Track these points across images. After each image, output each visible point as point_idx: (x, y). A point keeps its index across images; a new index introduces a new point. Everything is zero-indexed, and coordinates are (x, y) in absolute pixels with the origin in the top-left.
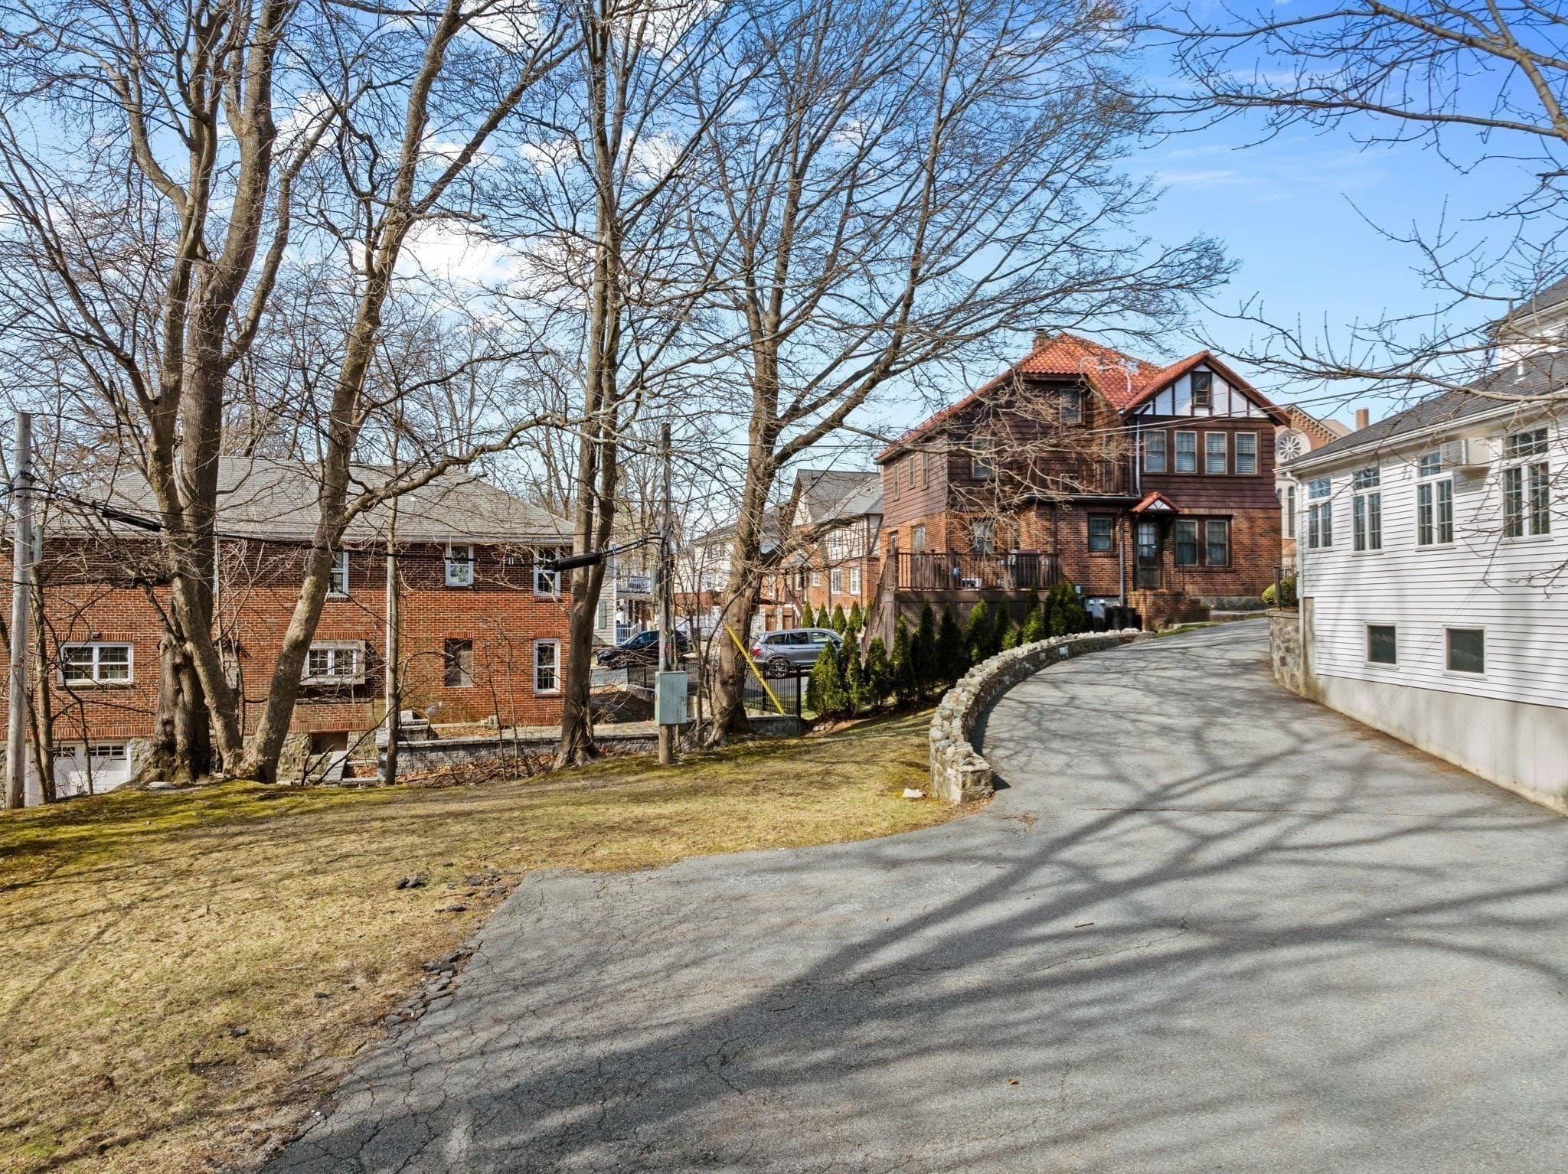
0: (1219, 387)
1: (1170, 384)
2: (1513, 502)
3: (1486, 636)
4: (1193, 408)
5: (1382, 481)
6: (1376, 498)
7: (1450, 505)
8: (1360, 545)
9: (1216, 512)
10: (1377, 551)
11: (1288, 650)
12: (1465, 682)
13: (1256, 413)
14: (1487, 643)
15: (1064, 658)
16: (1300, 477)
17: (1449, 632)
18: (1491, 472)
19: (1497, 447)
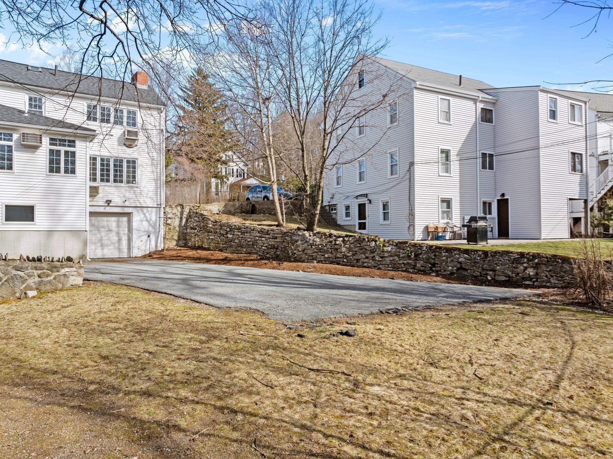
12: (18, 226)
17: (6, 206)
18: (40, 148)
19: (46, 140)
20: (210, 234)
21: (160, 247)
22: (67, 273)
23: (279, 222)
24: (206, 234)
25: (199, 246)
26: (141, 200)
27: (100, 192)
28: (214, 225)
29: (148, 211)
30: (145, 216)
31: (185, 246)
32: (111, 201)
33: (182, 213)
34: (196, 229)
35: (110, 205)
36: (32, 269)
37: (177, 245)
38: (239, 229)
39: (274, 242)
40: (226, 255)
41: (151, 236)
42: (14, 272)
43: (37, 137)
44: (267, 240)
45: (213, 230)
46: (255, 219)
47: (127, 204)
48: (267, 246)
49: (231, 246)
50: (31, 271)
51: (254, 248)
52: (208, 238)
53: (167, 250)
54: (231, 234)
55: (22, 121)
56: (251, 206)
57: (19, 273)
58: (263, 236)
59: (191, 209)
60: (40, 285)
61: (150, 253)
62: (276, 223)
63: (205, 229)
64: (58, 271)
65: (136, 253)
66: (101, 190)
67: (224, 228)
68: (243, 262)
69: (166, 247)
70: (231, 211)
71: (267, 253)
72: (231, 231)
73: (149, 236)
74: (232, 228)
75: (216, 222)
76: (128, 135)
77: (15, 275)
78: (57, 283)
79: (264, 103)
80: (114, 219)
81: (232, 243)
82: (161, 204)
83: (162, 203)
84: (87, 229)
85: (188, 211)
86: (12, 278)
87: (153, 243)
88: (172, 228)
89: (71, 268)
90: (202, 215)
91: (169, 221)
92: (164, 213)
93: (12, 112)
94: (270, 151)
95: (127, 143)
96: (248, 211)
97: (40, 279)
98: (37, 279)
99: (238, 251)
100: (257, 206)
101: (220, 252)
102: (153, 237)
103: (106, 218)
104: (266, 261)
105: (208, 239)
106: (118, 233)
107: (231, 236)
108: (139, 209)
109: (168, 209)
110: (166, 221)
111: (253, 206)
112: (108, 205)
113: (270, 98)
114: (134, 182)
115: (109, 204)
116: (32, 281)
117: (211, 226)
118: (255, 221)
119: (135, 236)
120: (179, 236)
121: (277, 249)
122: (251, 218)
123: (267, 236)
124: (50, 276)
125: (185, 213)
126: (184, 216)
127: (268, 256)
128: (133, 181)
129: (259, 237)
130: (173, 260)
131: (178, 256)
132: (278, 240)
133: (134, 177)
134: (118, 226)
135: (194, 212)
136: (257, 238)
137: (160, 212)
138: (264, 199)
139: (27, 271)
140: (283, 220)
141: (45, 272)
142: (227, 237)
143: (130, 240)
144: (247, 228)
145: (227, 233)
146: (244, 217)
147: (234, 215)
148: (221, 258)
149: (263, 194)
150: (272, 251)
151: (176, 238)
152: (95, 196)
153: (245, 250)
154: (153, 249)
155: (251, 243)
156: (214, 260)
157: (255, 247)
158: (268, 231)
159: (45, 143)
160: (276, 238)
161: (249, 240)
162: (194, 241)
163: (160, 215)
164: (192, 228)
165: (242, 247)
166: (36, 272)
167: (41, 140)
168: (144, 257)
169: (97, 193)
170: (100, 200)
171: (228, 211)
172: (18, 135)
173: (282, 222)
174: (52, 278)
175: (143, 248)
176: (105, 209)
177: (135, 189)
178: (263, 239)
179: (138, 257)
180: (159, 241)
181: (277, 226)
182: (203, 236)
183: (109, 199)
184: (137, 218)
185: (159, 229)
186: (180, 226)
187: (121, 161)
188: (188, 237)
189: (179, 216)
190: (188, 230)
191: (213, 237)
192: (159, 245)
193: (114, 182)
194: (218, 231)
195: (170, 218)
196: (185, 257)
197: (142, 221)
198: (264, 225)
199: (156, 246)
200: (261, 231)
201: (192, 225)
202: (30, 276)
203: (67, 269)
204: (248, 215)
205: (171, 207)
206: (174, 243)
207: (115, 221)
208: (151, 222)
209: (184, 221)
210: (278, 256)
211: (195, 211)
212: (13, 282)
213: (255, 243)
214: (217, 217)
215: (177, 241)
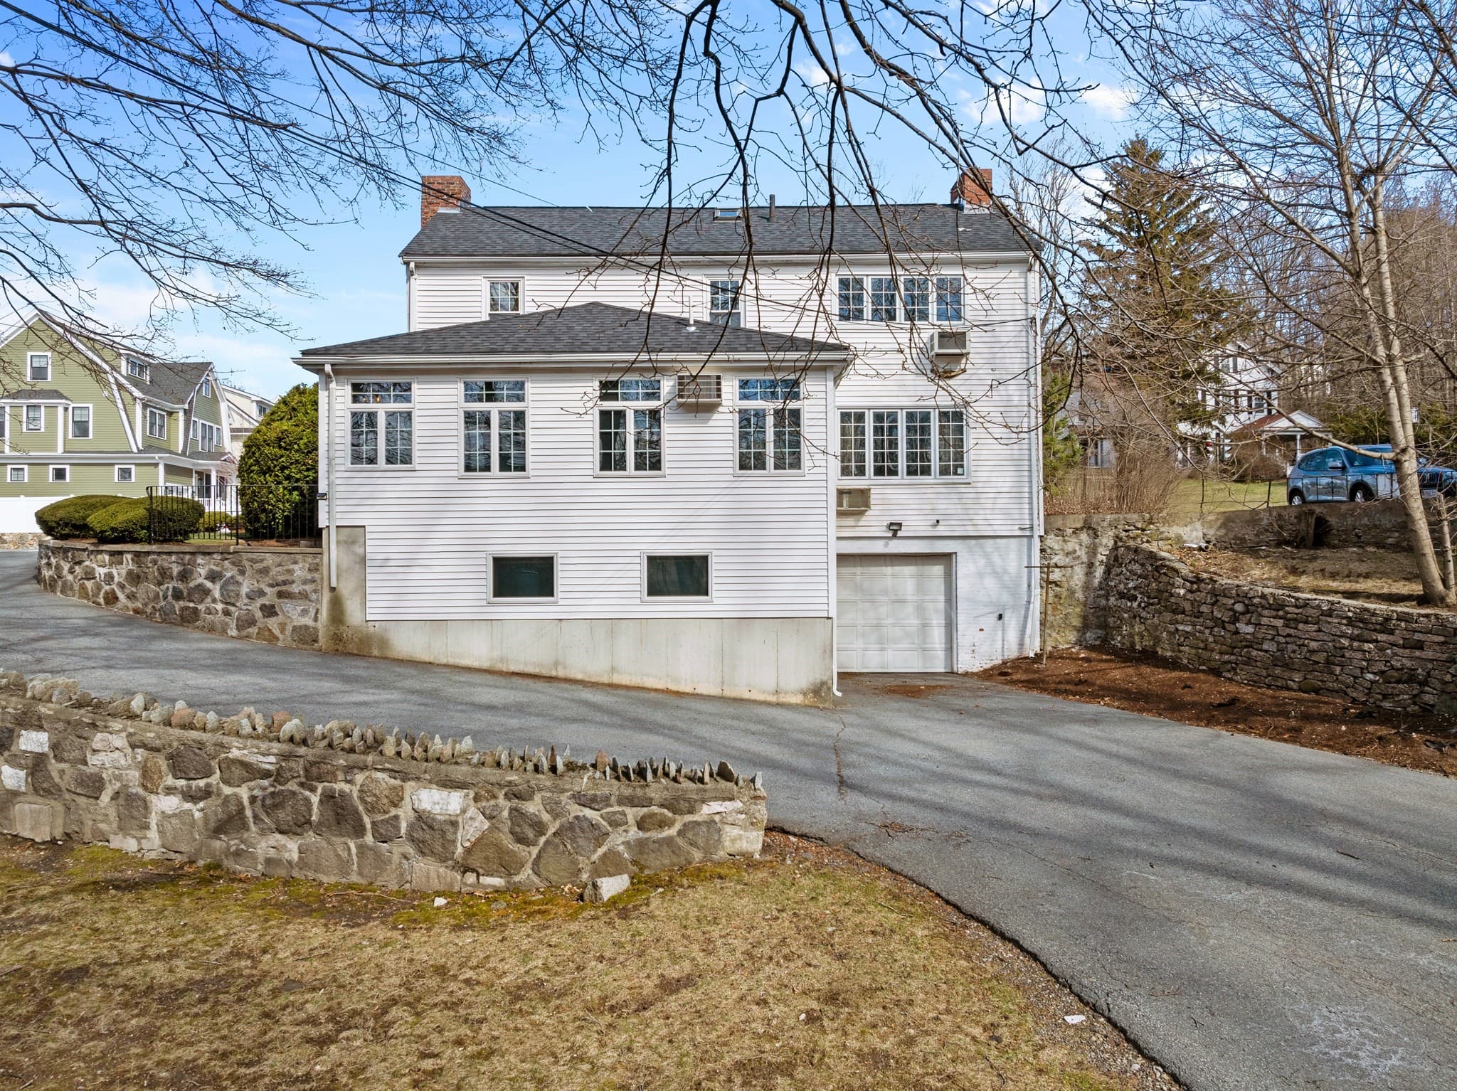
2: (750, 439)
3: (713, 561)
5: (528, 398)
6: (514, 418)
7: (656, 434)
8: (476, 464)
10: (512, 474)
11: (283, 594)
12: (677, 606)
14: (713, 567)
16: (335, 373)
17: (651, 560)
18: (720, 409)
19: (730, 388)
20: (1180, 617)
21: (1033, 647)
22: (717, 818)
23: (1427, 585)
24: (1168, 616)
25: (1144, 651)
26: (979, 519)
27: (872, 502)
28: (1191, 591)
29: (998, 549)
30: (990, 563)
31: (1103, 646)
32: (900, 525)
33: (1092, 551)
34: (1135, 598)
35: (900, 534)
36: (620, 803)
37: (1079, 642)
38: (1278, 606)
39: (1411, 658)
40: (1234, 689)
41: (1006, 617)
42: (576, 810)
43: (709, 384)
44: (1382, 650)
45: (1187, 606)
46: (1329, 568)
47: (942, 530)
48: (1382, 673)
49: (1250, 661)
50: (617, 808)
51: (1331, 673)
52: (1172, 628)
53: (1051, 656)
54: (1249, 623)
55: (679, 346)
56: (1312, 521)
57: (588, 813)
58: (1366, 634)
59: (1117, 538)
60: (641, 853)
61: (1004, 663)
62: (1417, 588)
63: (1162, 600)
64: (691, 812)
65: (968, 662)
66: (874, 499)
67: (1225, 600)
68: (1293, 723)
69: (1049, 649)
70: (1243, 540)
71: (1385, 697)
72: (1247, 612)
73: (1000, 617)
74: (1251, 606)
75: (1199, 580)
76: (940, 347)
77: (577, 817)
78: (690, 848)
79: (1359, 187)
80: (908, 570)
81: (1254, 653)
82: (1032, 528)
83: (1036, 522)
84: (833, 614)
85: (1111, 543)
86: (571, 827)
87: (1012, 636)
88: (1064, 593)
89: (727, 803)
90: (1152, 556)
91: (1056, 575)
92: (1042, 551)
93: (664, 328)
94: (1388, 346)
95: (941, 366)
96: (1303, 539)
97: (641, 834)
98: (634, 833)
99: (1276, 678)
100: (1333, 520)
101: (1212, 679)
102: (1012, 622)
103: (889, 569)
104: (1383, 731)
105: (1171, 634)
106: (920, 610)
107: (1250, 629)
108: (973, 542)
109: (1052, 541)
110: (1048, 574)
111: (1321, 521)
112: (895, 535)
113: (1380, 167)
114: (960, 471)
115: (895, 532)
116: (621, 840)
117: (1182, 592)
118: (1333, 576)
119: (962, 619)
120: (1085, 618)
121: (1424, 683)
122: (1317, 565)
123: (1381, 637)
124: (670, 824)
125: (1101, 550)
126: (1100, 557)
127: (1387, 705)
128: (956, 467)
129: (1352, 638)
130: (1067, 692)
131: (1081, 682)
132: (1428, 654)
133: (959, 457)
134: (920, 589)
135: (1128, 548)
136: (1346, 642)
137: (1030, 549)
138: (1352, 497)
139: (609, 809)
140: (1445, 581)
141: (654, 815)
142: (1237, 632)
143: (950, 627)
144: (1306, 605)
145: (1235, 619)
146: (1291, 563)
147: (1253, 552)
148: (1217, 700)
149: (1352, 477)
150: (1405, 693)
151: (1076, 622)
152: (862, 513)
153: (1297, 677)
154: (1013, 653)
155: (1321, 657)
156: (1194, 705)
157: (1338, 670)
158: (1388, 619)
159: (730, 396)
160: (1420, 646)
161: (1314, 645)
162: (1130, 633)
163: (1030, 557)
164: (1122, 596)
165: (1288, 666)
166: (632, 813)
167: (719, 390)
168: (987, 674)
169: (867, 505)
170: (874, 521)
171: (1236, 538)
172: (672, 383)
173: (1440, 586)
174: (673, 832)
175: (983, 649)
176: (886, 545)
177: (963, 489)
178: (1367, 646)
179: (973, 674)
180: (1028, 631)
181: (1423, 600)
182: (1156, 620)
183: (896, 519)
184: (966, 568)
185: (1030, 596)
186: (1087, 587)
187: (926, 417)
188: (1111, 620)
189: (1085, 558)
190: (1112, 599)
191: (1189, 629)
192: (1027, 641)
193: (909, 473)
194: (1204, 609)
195: (1056, 566)
196: (1102, 688)
197: (981, 575)
198: (1368, 596)
199: (1021, 644)
200: (1360, 619)
201: (1122, 586)
202: (614, 824)
203: (716, 807)
204: (1304, 553)
205: (1060, 532)
206: (1072, 636)
207: (912, 576)
208: (1006, 578)
209: (1099, 572)
210: (1427, 709)
211: (1131, 543)
212: (573, 840)
213: (1335, 657)
214: (1201, 560)
215: (1078, 631)
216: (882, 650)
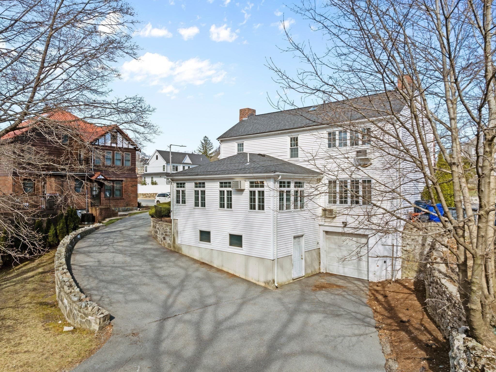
0: (119, 137)
1: (103, 135)
2: (252, 200)
3: (243, 237)
4: (111, 143)
5: (206, 187)
6: (203, 192)
7: (231, 198)
8: (197, 205)
9: (118, 179)
10: (203, 208)
11: (166, 235)
12: (235, 250)
13: (131, 147)
14: (243, 239)
15: (79, 239)
16: (172, 180)
17: (230, 235)
19: (247, 184)
22: (91, 320)
32: (346, 223)
37: (417, 277)
50: (78, 312)
57: (75, 311)
64: (87, 317)
65: (373, 278)
69: (404, 278)
73: (385, 262)
78: (87, 325)
88: (411, 257)
91: (408, 249)
92: (402, 237)
108: (375, 231)
109: (407, 235)
110: (405, 247)
112: (345, 226)
116: (78, 319)
120: (420, 268)
125: (428, 239)
126: (427, 242)
128: (368, 202)
133: (370, 197)
143: (368, 262)
151: (416, 269)
159: (247, 187)
163: (397, 241)
170: (338, 220)
174: (84, 320)
175: (378, 274)
176: (342, 230)
183: (345, 220)
184: (372, 241)
186: (421, 254)
187: (357, 182)
189: (420, 242)
193: (352, 203)
195: (408, 245)
197: (377, 244)
202: (78, 315)
203: (90, 317)
205: (411, 230)
206: (414, 275)
209: (427, 248)
215: (417, 273)
216: (344, 267)
